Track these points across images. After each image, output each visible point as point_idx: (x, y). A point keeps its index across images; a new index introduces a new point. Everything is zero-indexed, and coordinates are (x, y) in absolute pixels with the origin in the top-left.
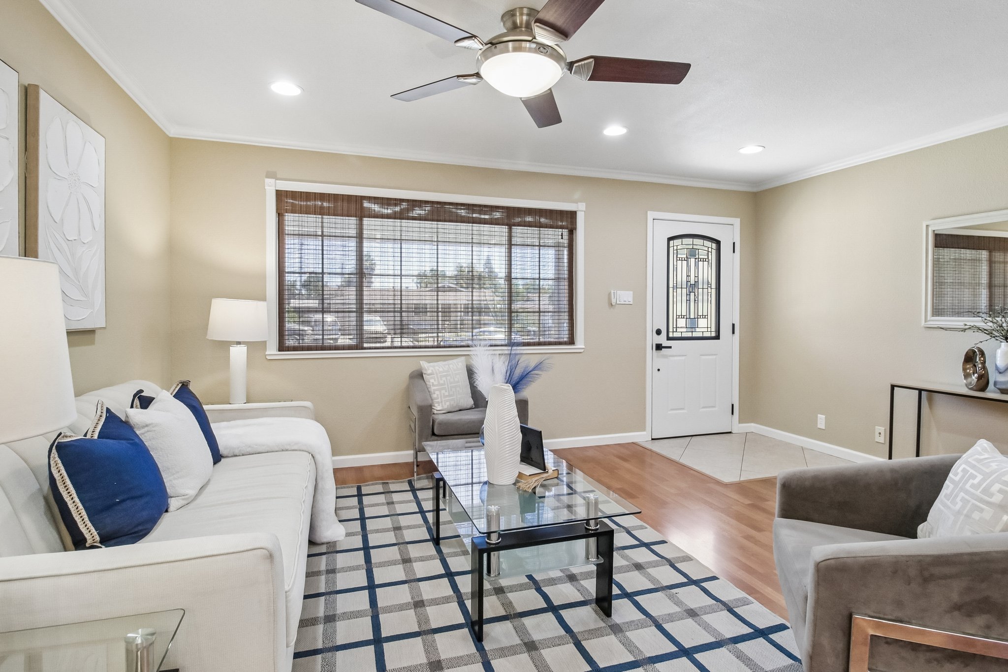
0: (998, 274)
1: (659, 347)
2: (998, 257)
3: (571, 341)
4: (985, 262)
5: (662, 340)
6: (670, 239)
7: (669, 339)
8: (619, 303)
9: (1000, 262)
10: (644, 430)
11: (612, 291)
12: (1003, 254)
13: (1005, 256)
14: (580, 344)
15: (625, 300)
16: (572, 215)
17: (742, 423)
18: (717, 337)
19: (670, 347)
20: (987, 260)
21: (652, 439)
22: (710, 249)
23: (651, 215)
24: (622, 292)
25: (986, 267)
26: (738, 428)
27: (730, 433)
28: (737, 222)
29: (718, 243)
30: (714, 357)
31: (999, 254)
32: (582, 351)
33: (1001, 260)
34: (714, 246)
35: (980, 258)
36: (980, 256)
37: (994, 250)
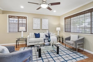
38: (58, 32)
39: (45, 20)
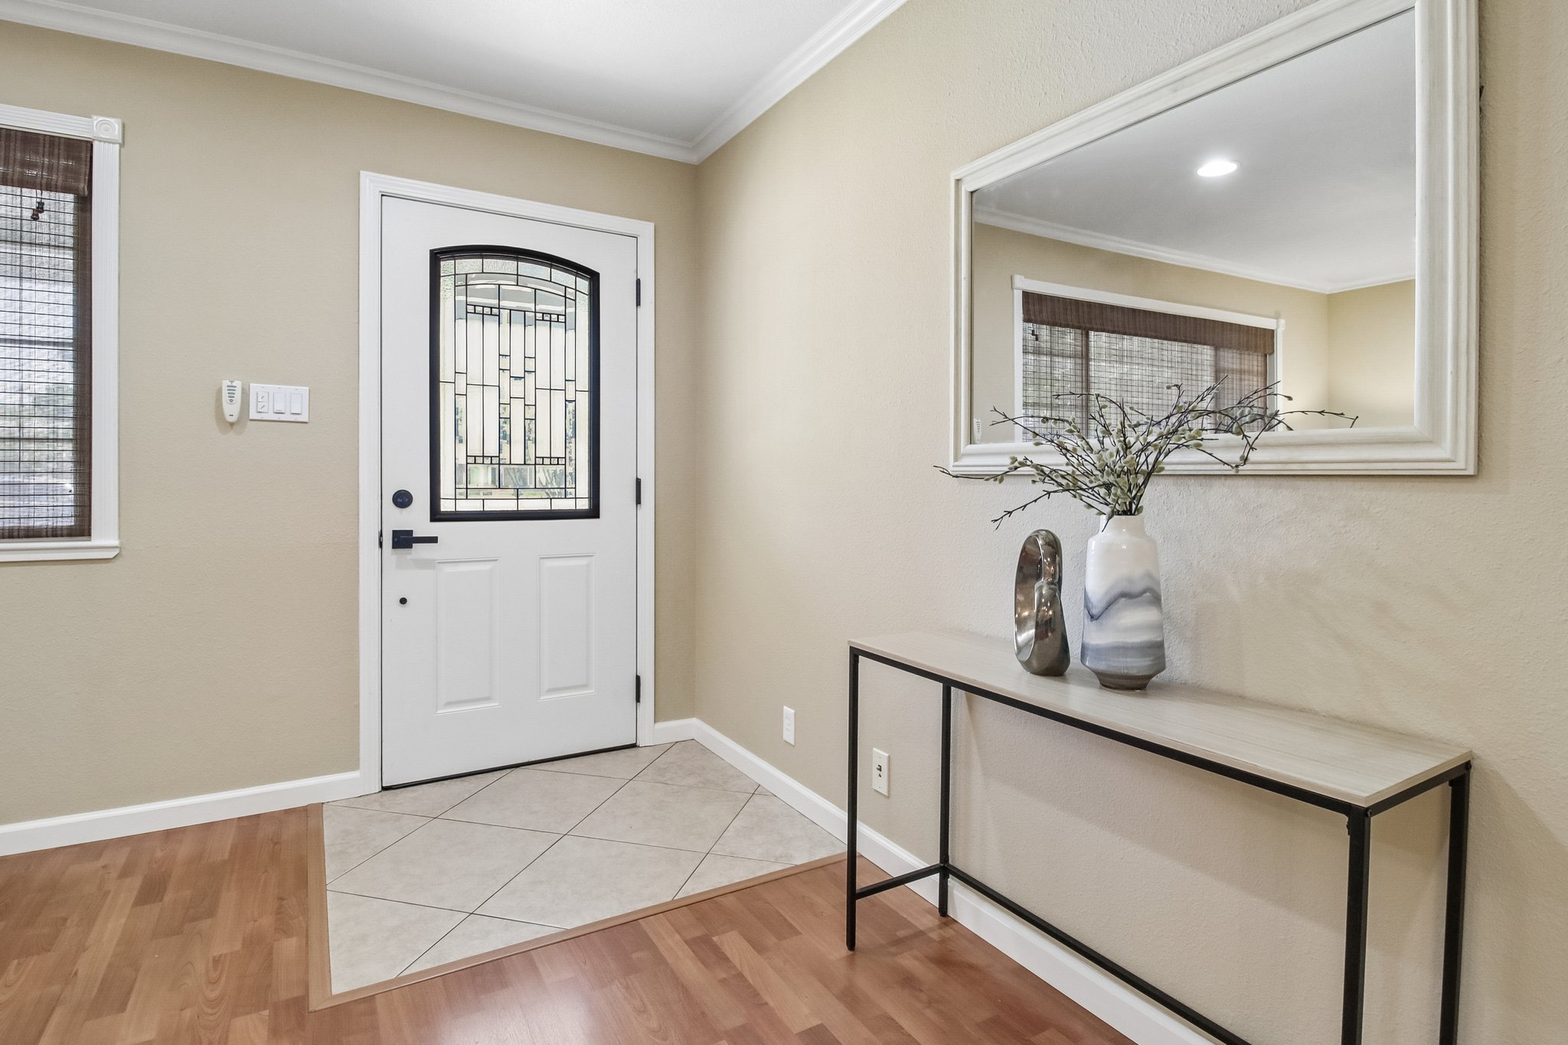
0: (1230, 391)
1: (403, 540)
2: (1230, 360)
3: (82, 529)
4: (1209, 369)
5: (415, 517)
6: (437, 256)
7: (436, 515)
8: (259, 416)
9: (1233, 371)
10: (354, 765)
11: (226, 383)
12: (1238, 356)
13: (1241, 359)
14: (105, 535)
15: (279, 407)
16: (80, 151)
17: (667, 719)
18: (593, 512)
19: (434, 540)
20: (1210, 365)
21: (384, 789)
22: (570, 293)
23: (371, 183)
24: (271, 388)
25: (1209, 378)
26: (653, 733)
27: (634, 746)
28: (646, 230)
29: (593, 277)
30: (583, 562)
31: (1230, 355)
32: (111, 554)
33: (1235, 366)
34: (584, 285)
35: (1200, 361)
36: (1200, 357)
37: (1222, 347)
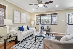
1: (67, 25)
3: (57, 24)
6: (69, 15)
16: (57, 14)
23: (66, 12)
24: (63, 20)
38: (33, 24)
39: (24, 14)
